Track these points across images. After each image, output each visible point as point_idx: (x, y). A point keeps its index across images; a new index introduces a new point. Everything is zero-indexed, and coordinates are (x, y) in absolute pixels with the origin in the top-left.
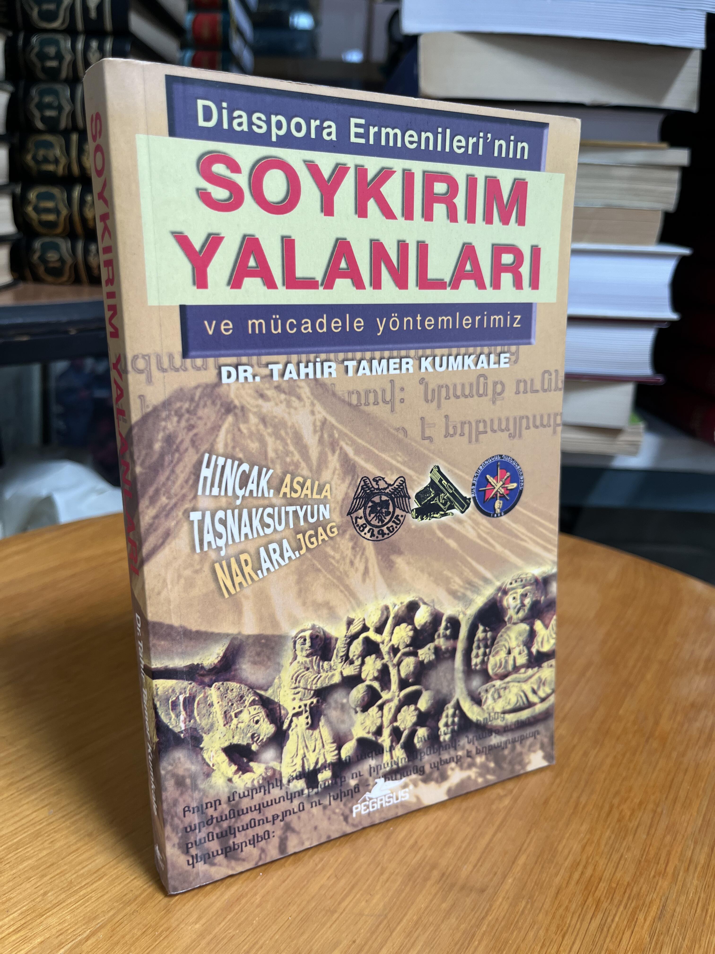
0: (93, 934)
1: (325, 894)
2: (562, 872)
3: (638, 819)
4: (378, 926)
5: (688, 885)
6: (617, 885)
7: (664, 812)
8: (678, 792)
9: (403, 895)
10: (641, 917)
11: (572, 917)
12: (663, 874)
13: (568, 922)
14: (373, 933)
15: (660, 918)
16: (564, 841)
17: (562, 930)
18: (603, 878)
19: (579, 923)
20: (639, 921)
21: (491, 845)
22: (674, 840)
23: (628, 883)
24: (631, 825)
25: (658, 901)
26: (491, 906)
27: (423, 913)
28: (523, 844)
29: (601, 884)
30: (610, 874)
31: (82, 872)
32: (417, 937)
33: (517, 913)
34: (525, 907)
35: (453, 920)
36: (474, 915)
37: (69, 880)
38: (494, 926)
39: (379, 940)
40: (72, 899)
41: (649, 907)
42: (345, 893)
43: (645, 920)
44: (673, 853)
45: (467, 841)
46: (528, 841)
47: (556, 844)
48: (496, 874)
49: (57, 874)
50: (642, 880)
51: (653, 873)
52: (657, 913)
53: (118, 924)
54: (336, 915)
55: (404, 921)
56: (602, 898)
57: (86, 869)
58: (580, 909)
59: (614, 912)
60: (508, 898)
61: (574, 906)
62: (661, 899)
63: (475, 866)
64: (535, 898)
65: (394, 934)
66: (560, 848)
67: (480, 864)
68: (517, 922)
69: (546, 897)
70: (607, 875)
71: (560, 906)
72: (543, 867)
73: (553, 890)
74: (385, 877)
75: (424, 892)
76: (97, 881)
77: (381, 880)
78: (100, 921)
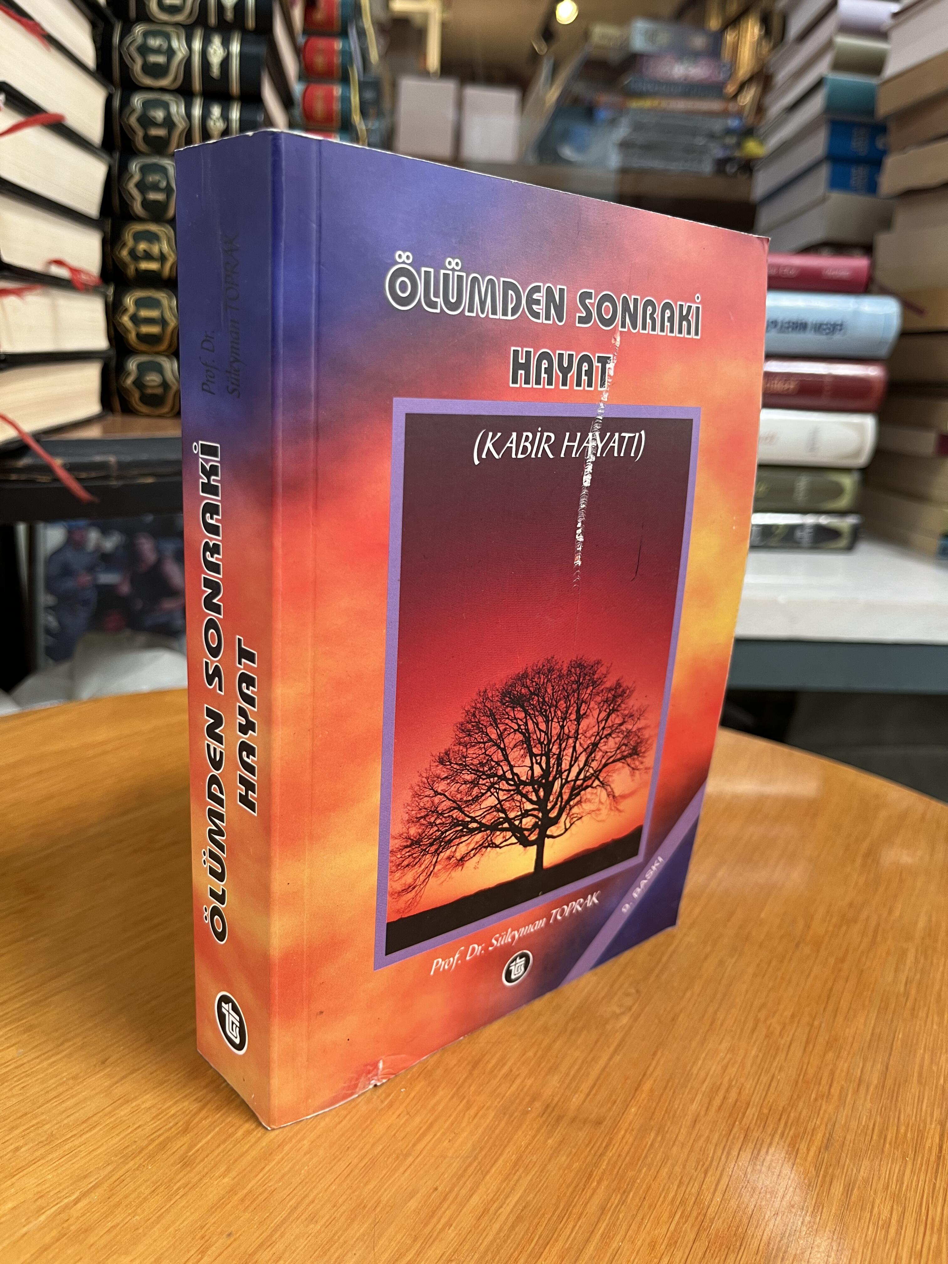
0: (84, 1195)
1: (394, 1135)
2: (699, 1097)
3: (791, 1033)
4: (466, 1170)
5: (860, 1109)
6: (770, 1110)
7: (823, 1025)
8: (839, 1003)
9: (497, 1132)
10: (803, 1147)
11: (715, 1149)
12: (828, 1096)
13: (711, 1155)
14: (459, 1179)
15: (827, 1148)
16: (700, 1062)
17: (703, 1165)
18: (751, 1104)
19: (724, 1156)
20: (801, 1151)
21: (607, 1070)
22: (838, 1057)
23: (783, 1108)
24: (783, 1042)
25: (823, 1127)
26: (611, 1140)
27: (524, 1152)
28: (648, 1068)
29: (749, 1109)
30: (760, 1099)
31: (66, 1121)
32: (518, 1180)
33: (645, 1147)
34: (654, 1140)
35: (563, 1159)
36: (590, 1151)
37: (49, 1131)
38: (616, 1163)
39: (469, 1185)
40: (54, 1155)
41: (812, 1135)
42: (421, 1132)
43: (808, 1150)
44: (838, 1072)
45: (576, 1067)
46: (654, 1063)
47: (690, 1065)
48: (615, 1102)
49: (33, 1126)
50: (801, 1104)
51: (813, 1096)
52: (822, 1142)
53: (117, 1183)
54: (410, 1159)
55: (500, 1161)
56: (752, 1126)
57: (72, 1118)
58: (725, 1139)
59: (769, 1140)
60: (632, 1130)
61: (716, 1136)
62: (826, 1126)
63: (588, 1095)
64: (666, 1129)
65: (488, 1177)
66: (695, 1070)
67: (594, 1091)
68: (646, 1157)
69: (681, 1127)
70: (756, 1099)
71: (700, 1137)
72: (674, 1092)
73: (689, 1119)
74: (472, 1112)
75: (524, 1127)
76: (87, 1132)
77: (467, 1116)
78: (92, 1181)
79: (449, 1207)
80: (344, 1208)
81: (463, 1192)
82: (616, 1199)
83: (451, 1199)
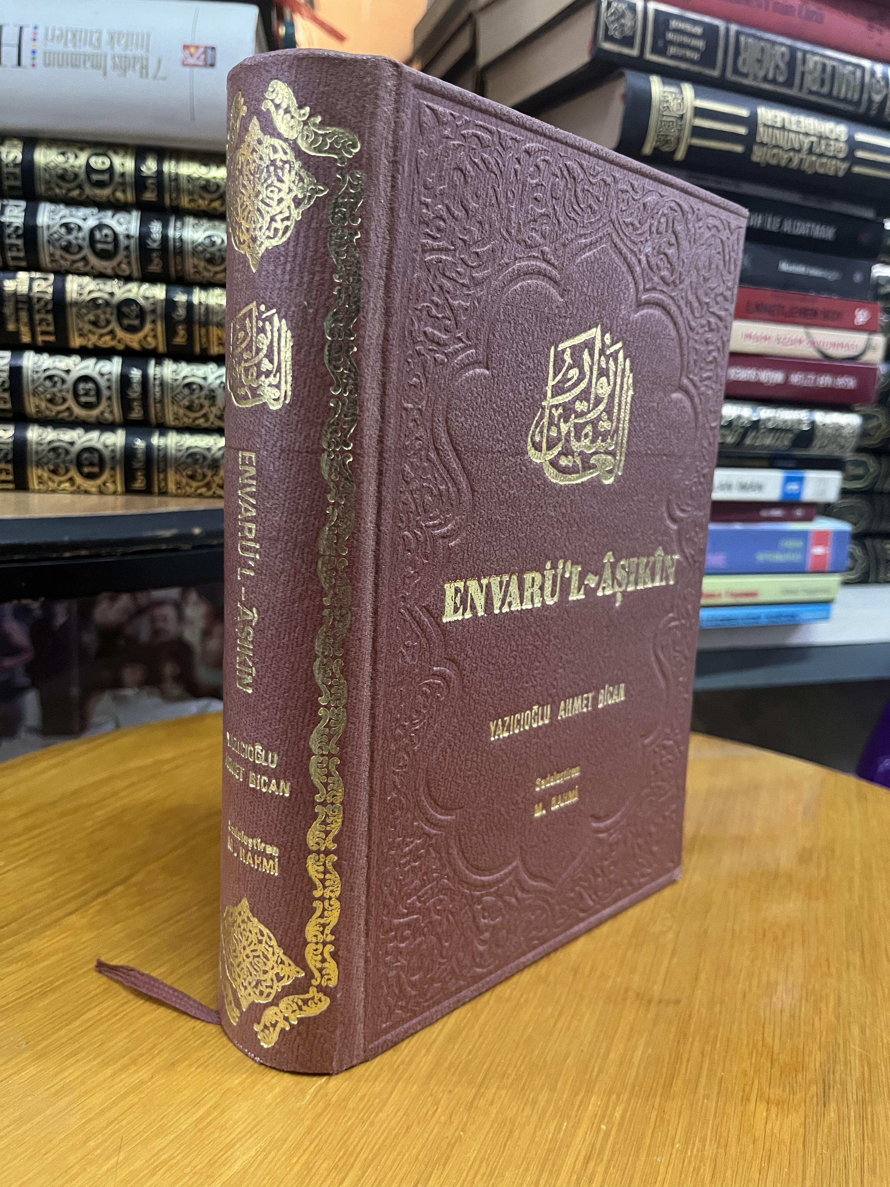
79: (596, 1061)
80: (522, 1068)
81: (602, 1051)
82: (708, 1048)
83: (595, 1056)
